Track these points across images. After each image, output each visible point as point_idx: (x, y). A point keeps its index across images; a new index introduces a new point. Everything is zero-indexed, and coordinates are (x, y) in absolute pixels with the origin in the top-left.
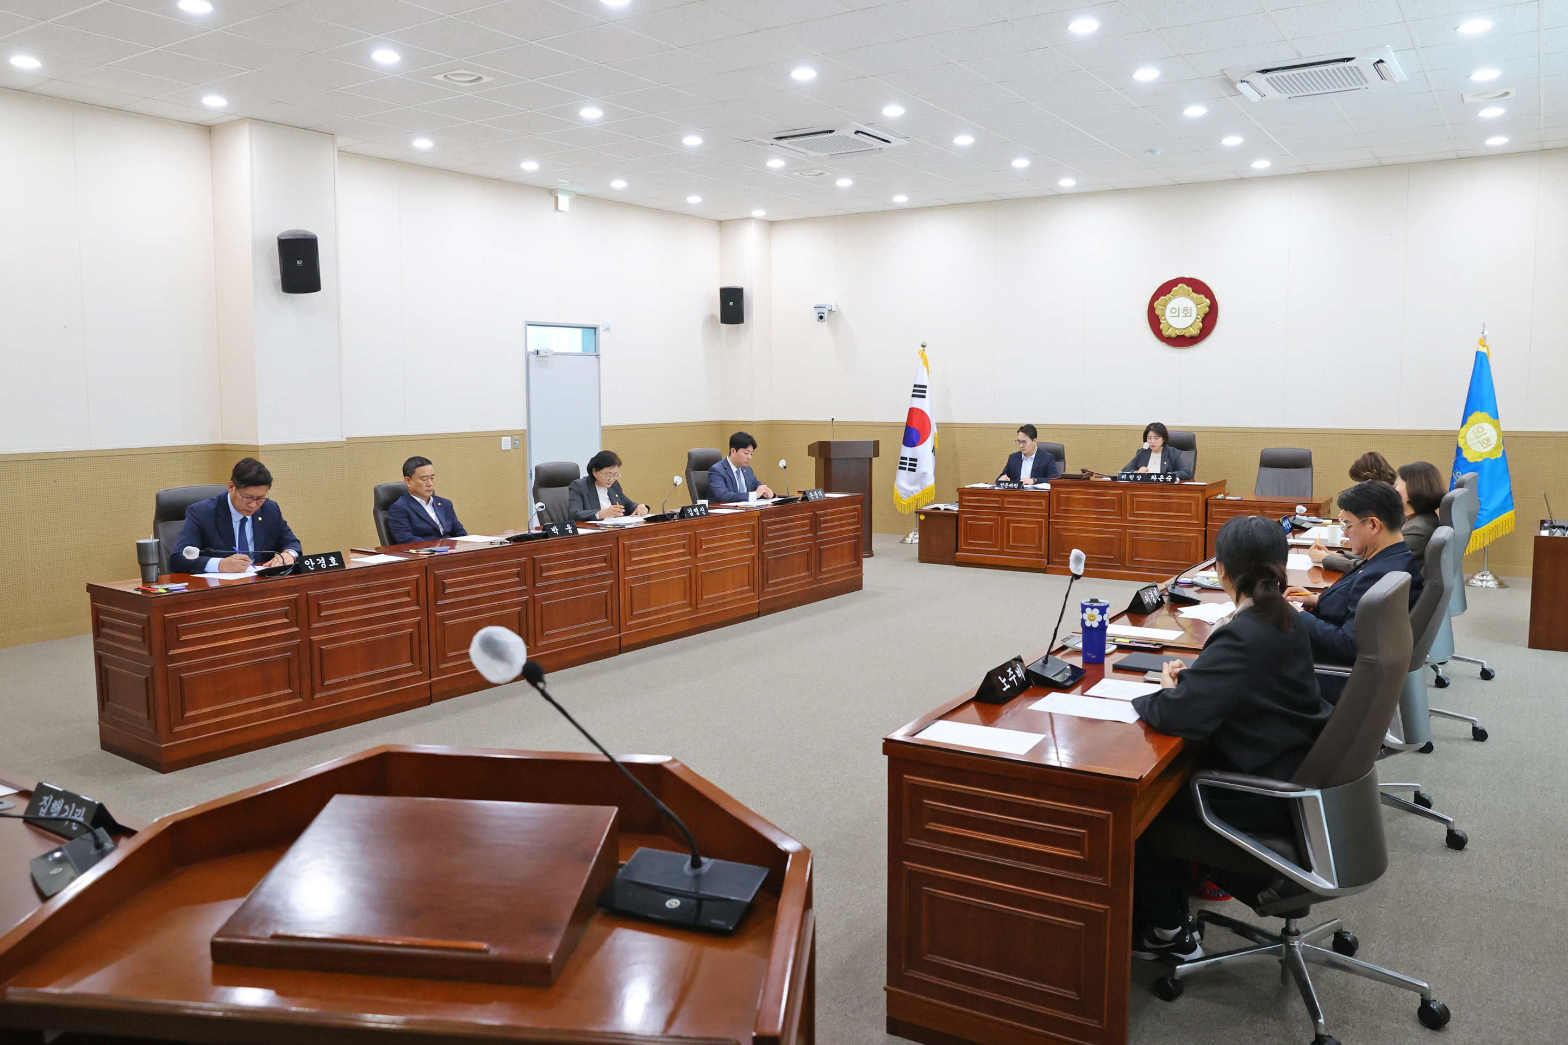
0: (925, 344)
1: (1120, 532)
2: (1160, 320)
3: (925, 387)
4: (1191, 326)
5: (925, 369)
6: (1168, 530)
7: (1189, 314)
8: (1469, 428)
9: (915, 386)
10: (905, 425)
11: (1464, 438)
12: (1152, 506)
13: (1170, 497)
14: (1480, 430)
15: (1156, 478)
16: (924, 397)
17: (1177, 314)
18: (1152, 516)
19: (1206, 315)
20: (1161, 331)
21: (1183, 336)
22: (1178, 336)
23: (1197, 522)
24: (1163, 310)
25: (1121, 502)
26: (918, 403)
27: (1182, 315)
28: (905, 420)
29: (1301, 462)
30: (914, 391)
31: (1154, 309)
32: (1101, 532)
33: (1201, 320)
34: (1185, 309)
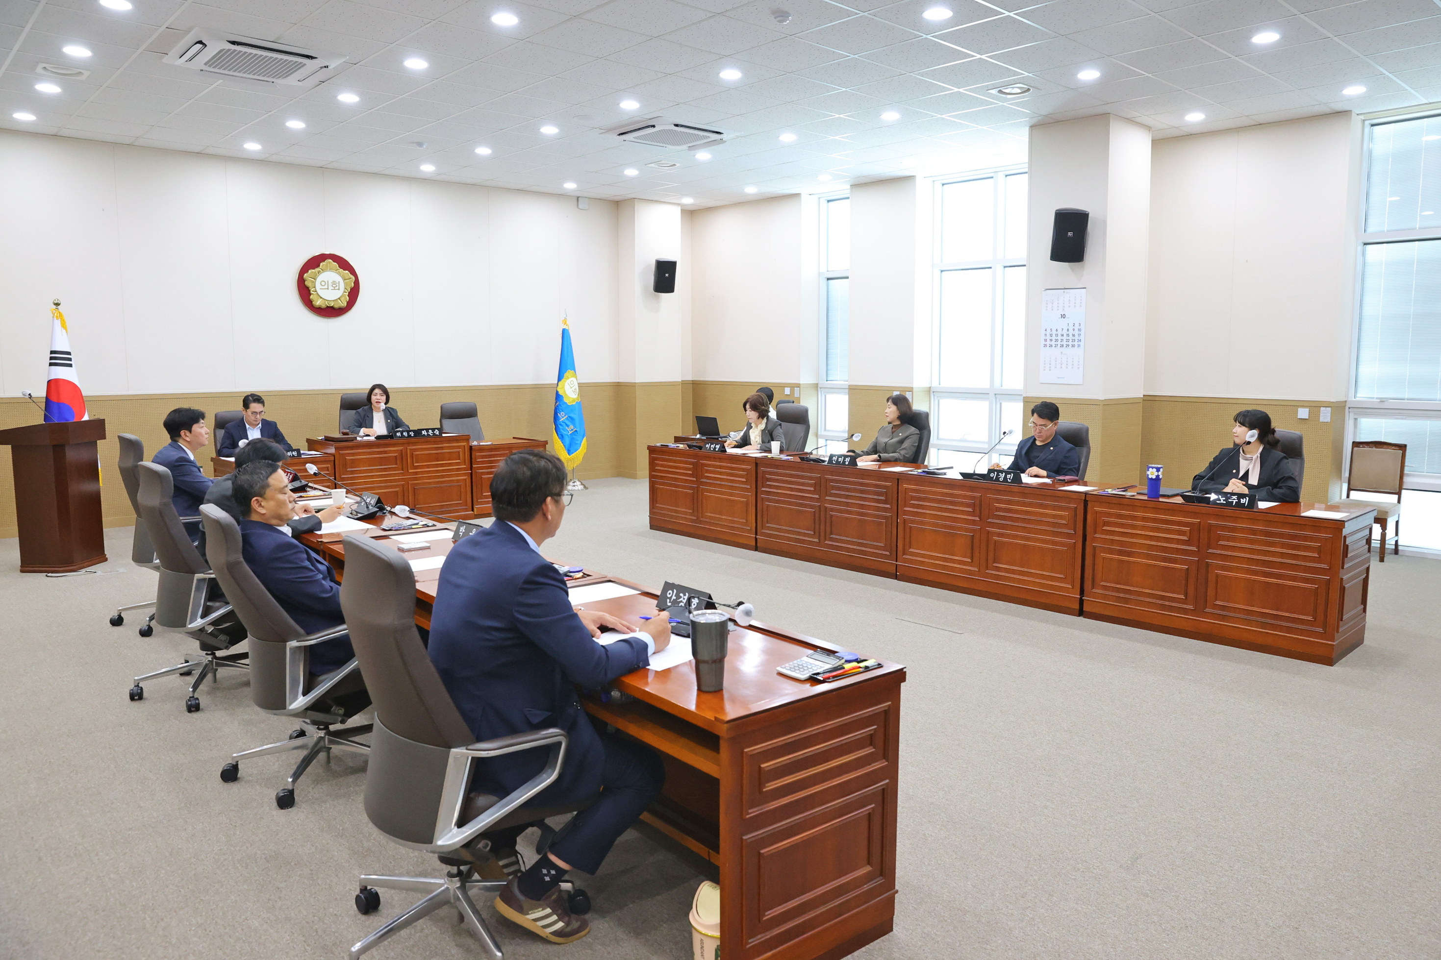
0: (59, 302)
1: (403, 485)
2: (310, 291)
3: (69, 353)
4: (339, 299)
5: (64, 331)
6: (442, 476)
7: (337, 288)
8: (565, 381)
9: (52, 352)
10: (45, 401)
11: (563, 387)
12: (429, 458)
13: (442, 448)
14: (572, 383)
15: (426, 433)
16: (70, 365)
17: (326, 287)
18: (428, 466)
19: (351, 289)
20: (311, 302)
21: (332, 308)
22: (328, 307)
23: (465, 466)
24: (313, 282)
25: (402, 456)
26: (60, 373)
27: (330, 288)
28: (44, 394)
29: (469, 413)
30: (51, 358)
31: (304, 281)
32: (386, 487)
33: (347, 293)
34: (334, 283)
